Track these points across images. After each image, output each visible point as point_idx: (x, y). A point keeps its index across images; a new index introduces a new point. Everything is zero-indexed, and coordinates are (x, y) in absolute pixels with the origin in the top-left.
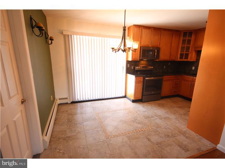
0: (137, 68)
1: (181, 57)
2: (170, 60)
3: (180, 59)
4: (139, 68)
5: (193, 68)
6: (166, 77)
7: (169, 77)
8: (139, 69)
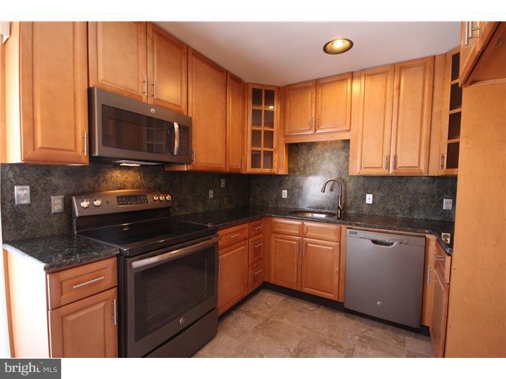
0: (85, 204)
1: (255, 163)
2: (228, 170)
3: (252, 167)
4: (98, 203)
5: (285, 194)
6: (225, 231)
7: (236, 232)
8: (98, 212)
